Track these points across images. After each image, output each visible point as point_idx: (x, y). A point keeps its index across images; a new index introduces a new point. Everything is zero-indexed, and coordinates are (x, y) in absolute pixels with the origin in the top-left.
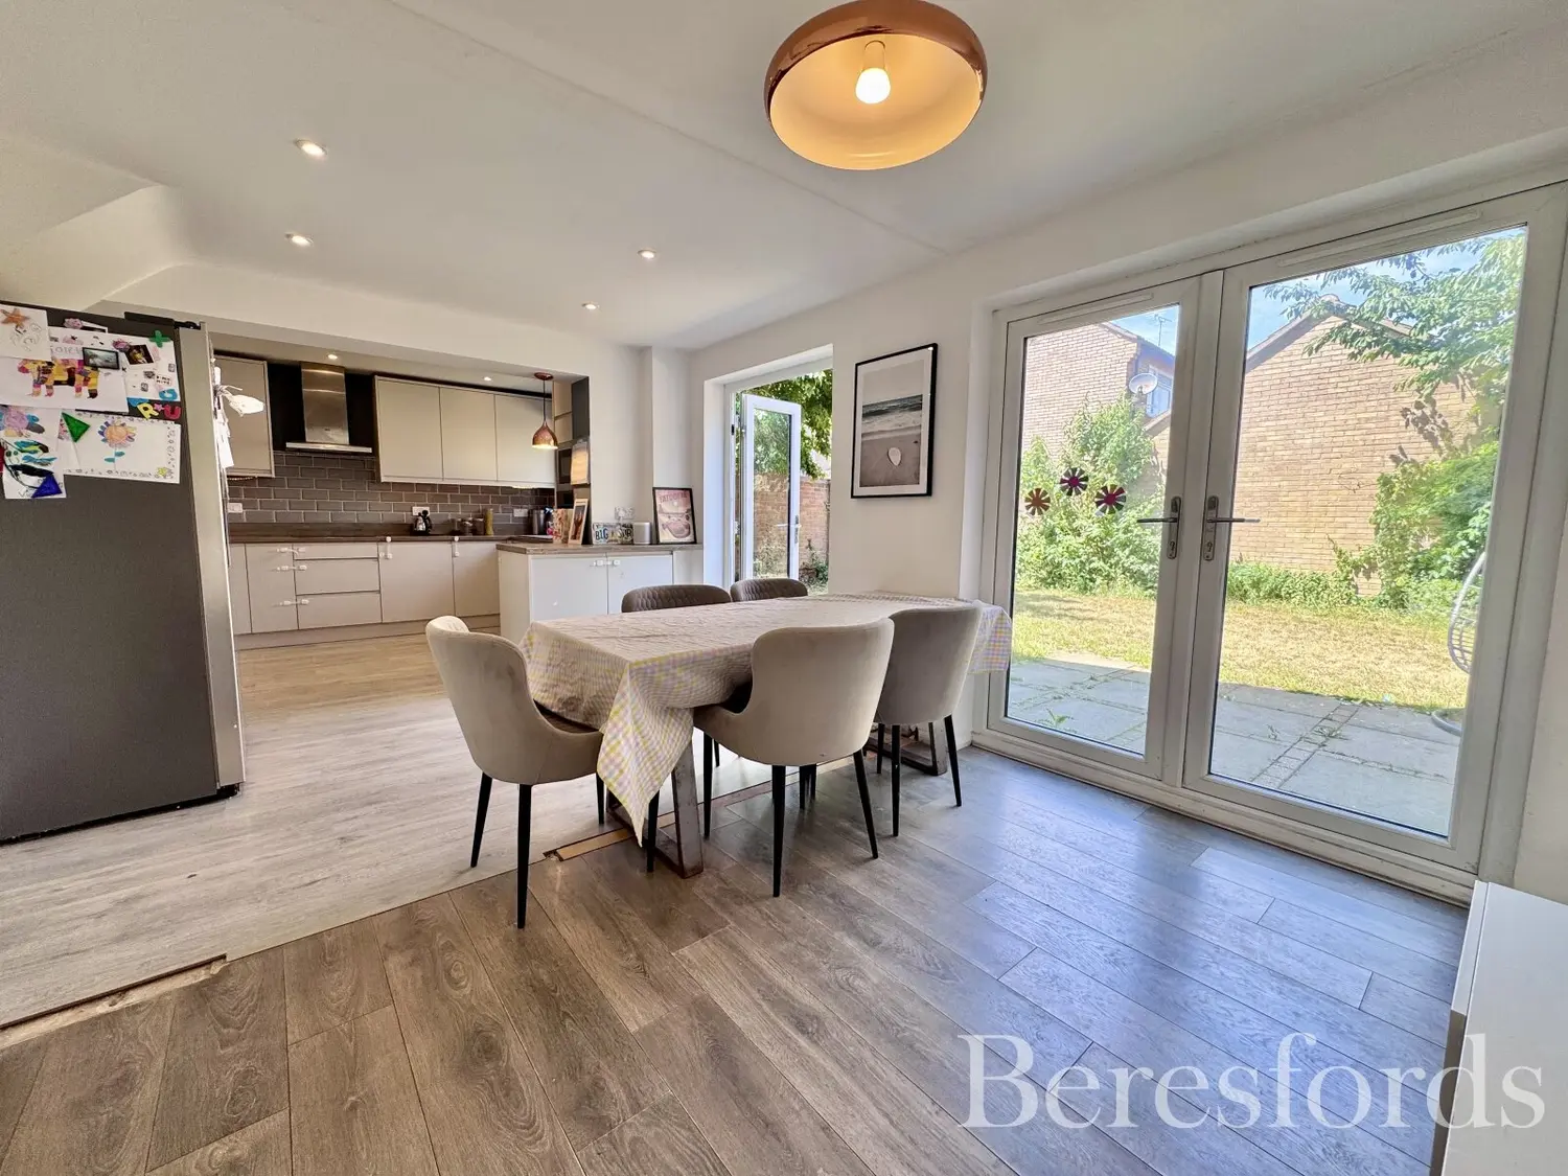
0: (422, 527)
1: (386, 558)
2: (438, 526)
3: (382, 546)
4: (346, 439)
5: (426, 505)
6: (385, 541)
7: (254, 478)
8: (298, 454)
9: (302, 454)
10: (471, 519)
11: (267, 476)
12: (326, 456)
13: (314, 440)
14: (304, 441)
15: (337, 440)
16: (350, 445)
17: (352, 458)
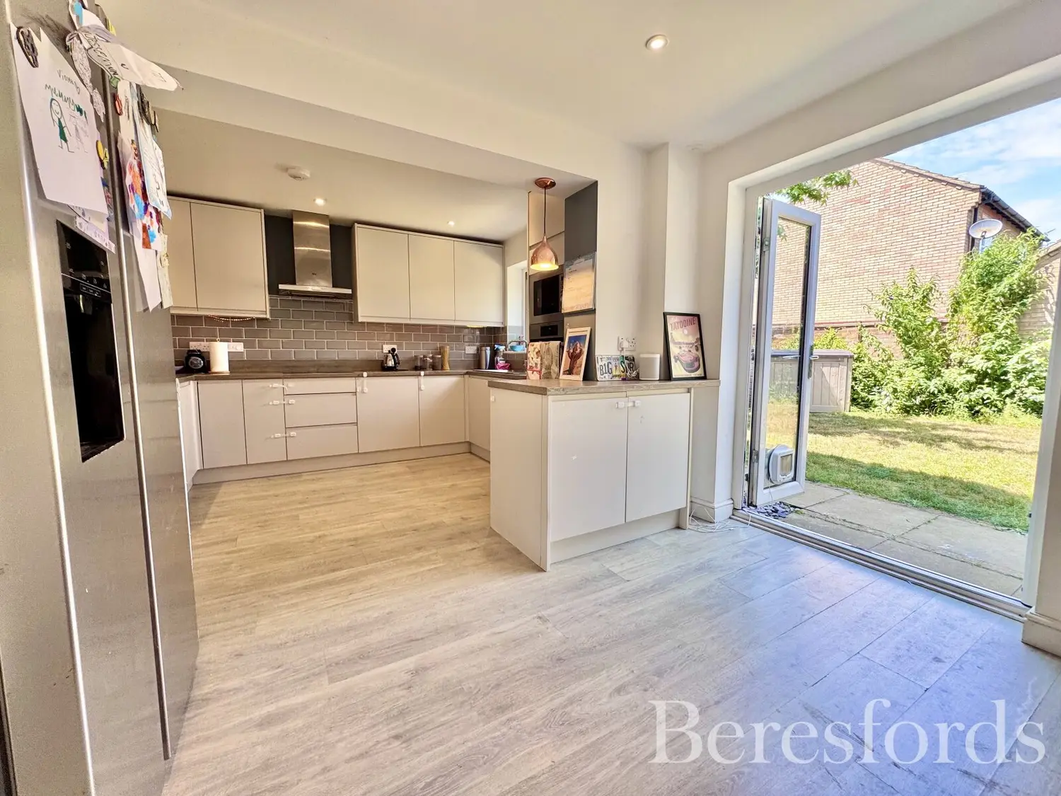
0: (392, 363)
1: (363, 392)
3: (359, 381)
4: (330, 282)
5: (394, 344)
6: (362, 376)
7: (252, 319)
8: (290, 298)
9: (292, 295)
10: (431, 355)
11: (264, 316)
12: (312, 299)
13: (303, 283)
14: (294, 283)
15: (323, 283)
16: (333, 287)
17: (334, 300)
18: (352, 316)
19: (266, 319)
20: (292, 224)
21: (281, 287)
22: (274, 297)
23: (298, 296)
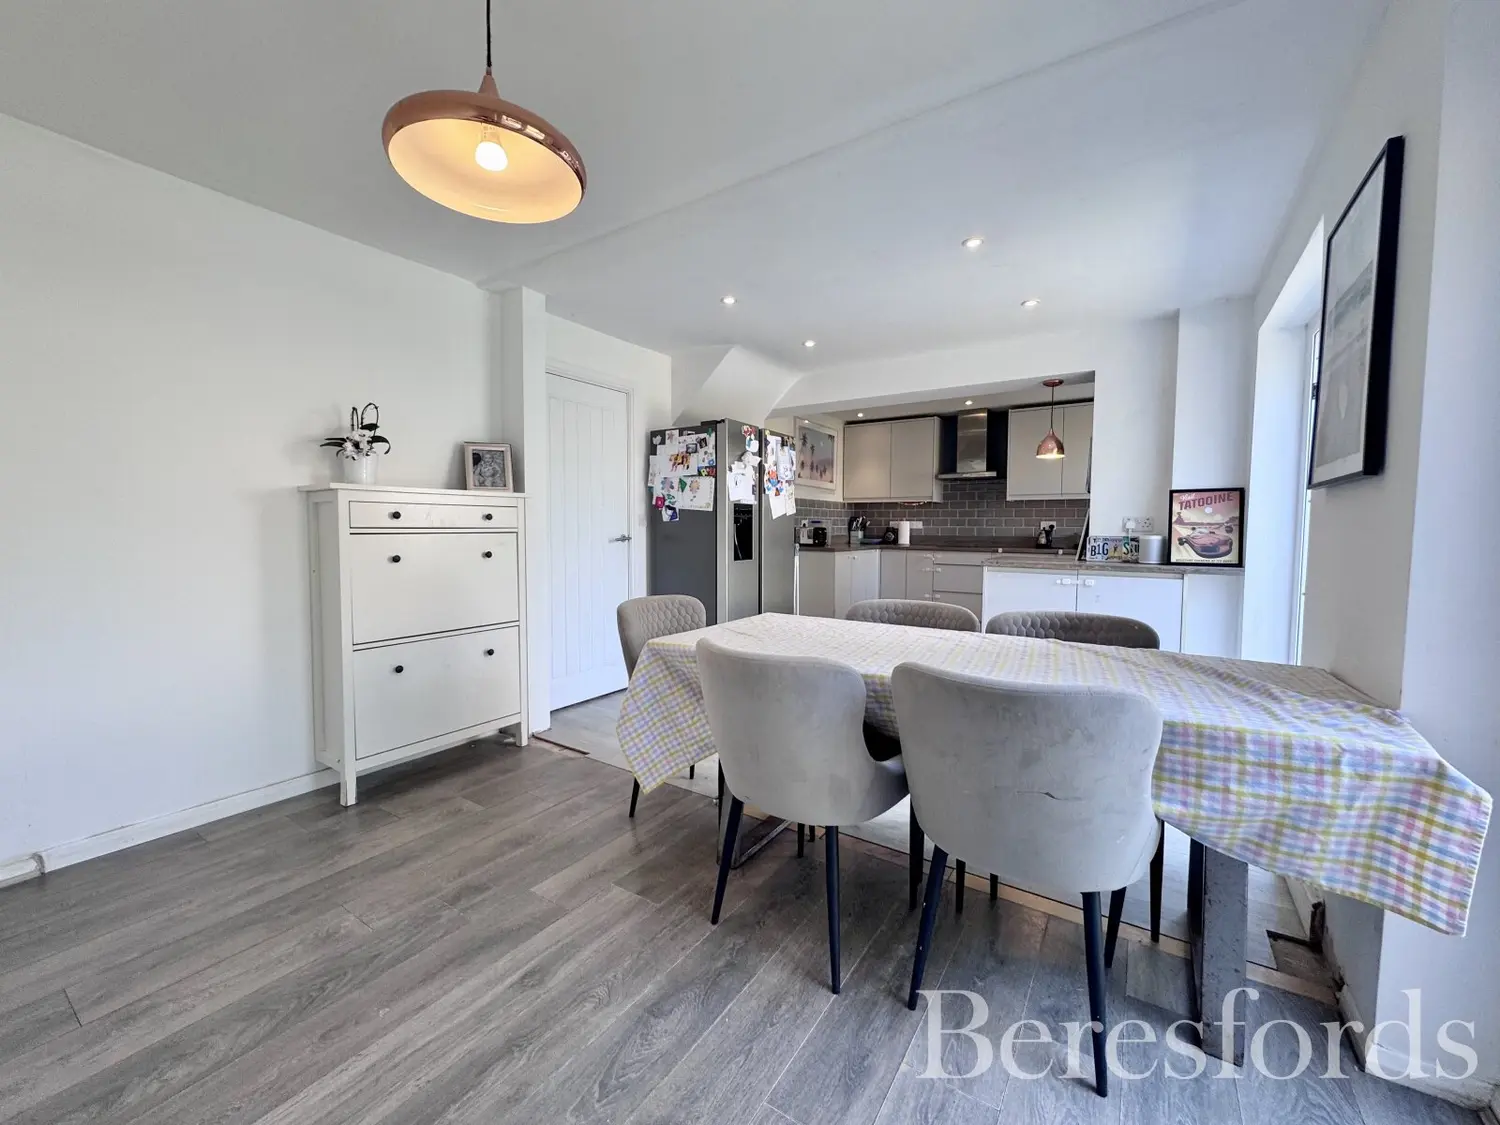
0: (1043, 541)
2: (1059, 540)
4: (984, 467)
5: (1053, 520)
7: (929, 504)
8: (954, 484)
9: (955, 482)
11: (936, 501)
13: (962, 471)
14: (956, 472)
15: (978, 468)
16: (987, 470)
19: (938, 503)
21: (947, 476)
22: (944, 484)
23: (958, 482)
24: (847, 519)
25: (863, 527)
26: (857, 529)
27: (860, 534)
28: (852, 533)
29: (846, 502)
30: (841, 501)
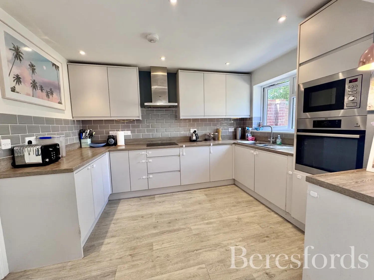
0: (194, 138)
1: (183, 155)
2: (200, 137)
3: (181, 149)
4: (167, 100)
5: (195, 128)
6: (183, 147)
7: (134, 120)
8: (150, 109)
9: (151, 108)
10: (213, 133)
11: (138, 119)
12: (160, 109)
13: (155, 102)
14: (151, 102)
15: (164, 101)
16: (169, 102)
17: (169, 109)
18: (176, 116)
19: (139, 120)
20: (151, 74)
21: (146, 104)
22: (143, 109)
23: (153, 108)
24: (77, 132)
25: (91, 136)
26: (86, 137)
27: (89, 141)
28: (83, 141)
29: (75, 119)
30: (71, 118)
